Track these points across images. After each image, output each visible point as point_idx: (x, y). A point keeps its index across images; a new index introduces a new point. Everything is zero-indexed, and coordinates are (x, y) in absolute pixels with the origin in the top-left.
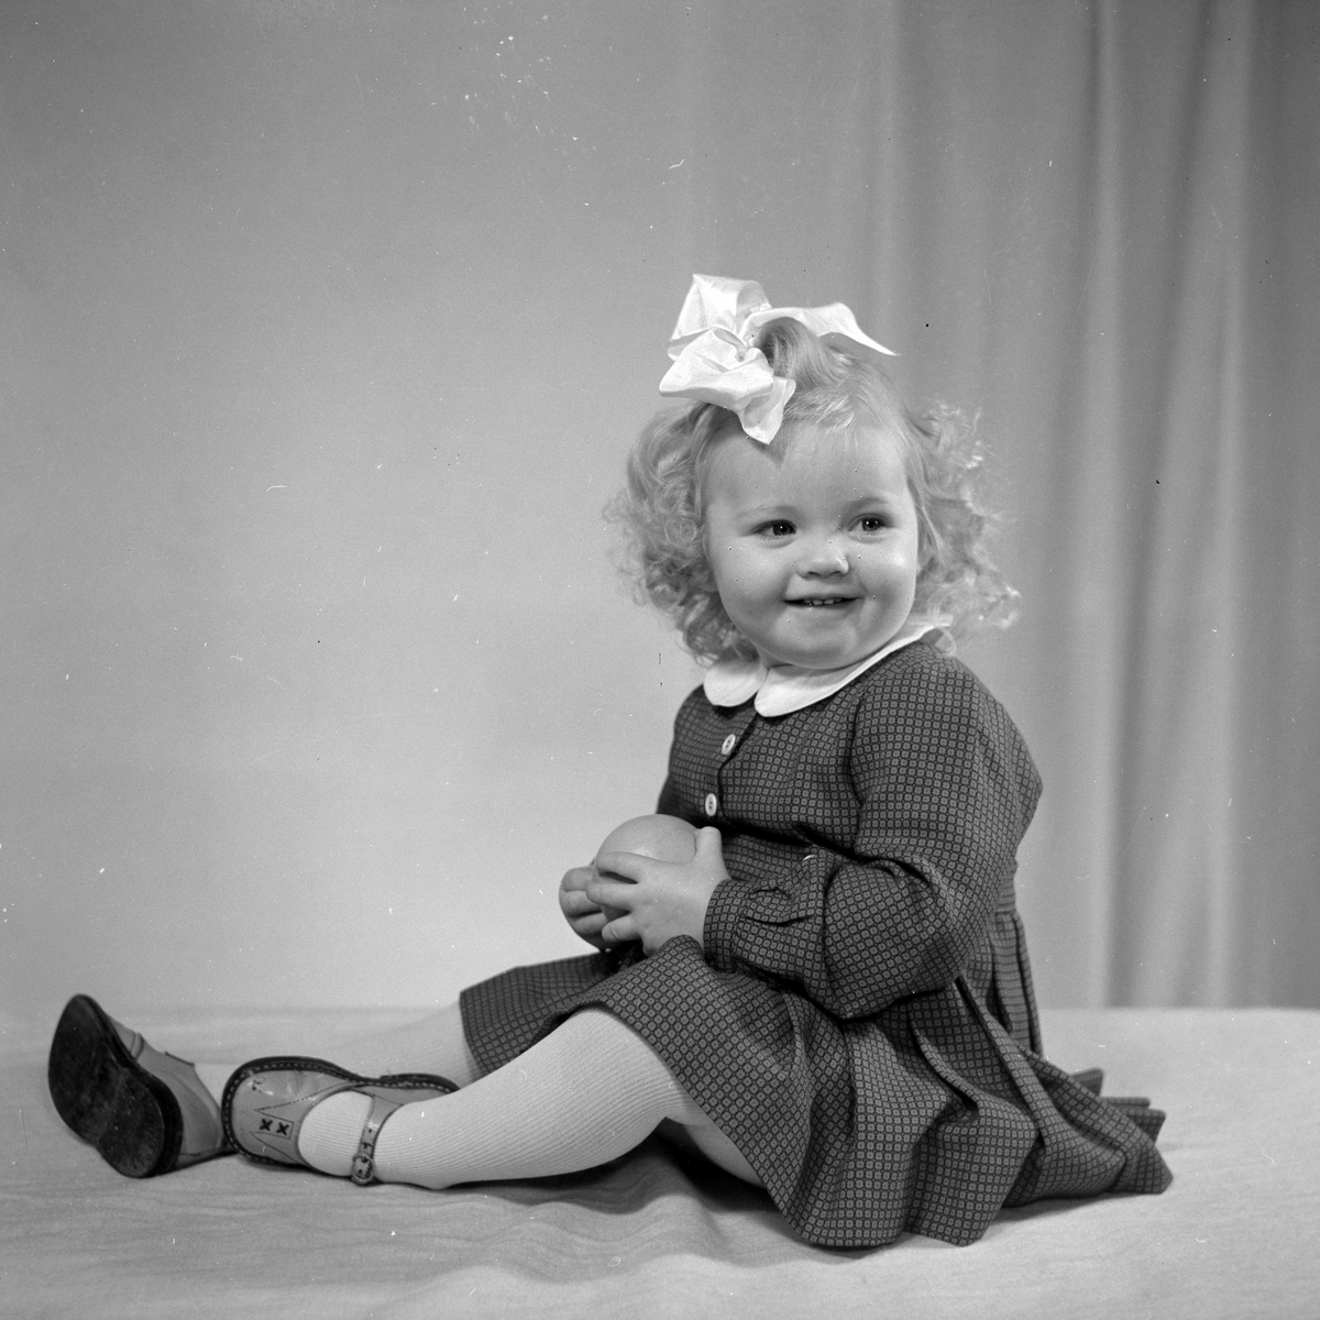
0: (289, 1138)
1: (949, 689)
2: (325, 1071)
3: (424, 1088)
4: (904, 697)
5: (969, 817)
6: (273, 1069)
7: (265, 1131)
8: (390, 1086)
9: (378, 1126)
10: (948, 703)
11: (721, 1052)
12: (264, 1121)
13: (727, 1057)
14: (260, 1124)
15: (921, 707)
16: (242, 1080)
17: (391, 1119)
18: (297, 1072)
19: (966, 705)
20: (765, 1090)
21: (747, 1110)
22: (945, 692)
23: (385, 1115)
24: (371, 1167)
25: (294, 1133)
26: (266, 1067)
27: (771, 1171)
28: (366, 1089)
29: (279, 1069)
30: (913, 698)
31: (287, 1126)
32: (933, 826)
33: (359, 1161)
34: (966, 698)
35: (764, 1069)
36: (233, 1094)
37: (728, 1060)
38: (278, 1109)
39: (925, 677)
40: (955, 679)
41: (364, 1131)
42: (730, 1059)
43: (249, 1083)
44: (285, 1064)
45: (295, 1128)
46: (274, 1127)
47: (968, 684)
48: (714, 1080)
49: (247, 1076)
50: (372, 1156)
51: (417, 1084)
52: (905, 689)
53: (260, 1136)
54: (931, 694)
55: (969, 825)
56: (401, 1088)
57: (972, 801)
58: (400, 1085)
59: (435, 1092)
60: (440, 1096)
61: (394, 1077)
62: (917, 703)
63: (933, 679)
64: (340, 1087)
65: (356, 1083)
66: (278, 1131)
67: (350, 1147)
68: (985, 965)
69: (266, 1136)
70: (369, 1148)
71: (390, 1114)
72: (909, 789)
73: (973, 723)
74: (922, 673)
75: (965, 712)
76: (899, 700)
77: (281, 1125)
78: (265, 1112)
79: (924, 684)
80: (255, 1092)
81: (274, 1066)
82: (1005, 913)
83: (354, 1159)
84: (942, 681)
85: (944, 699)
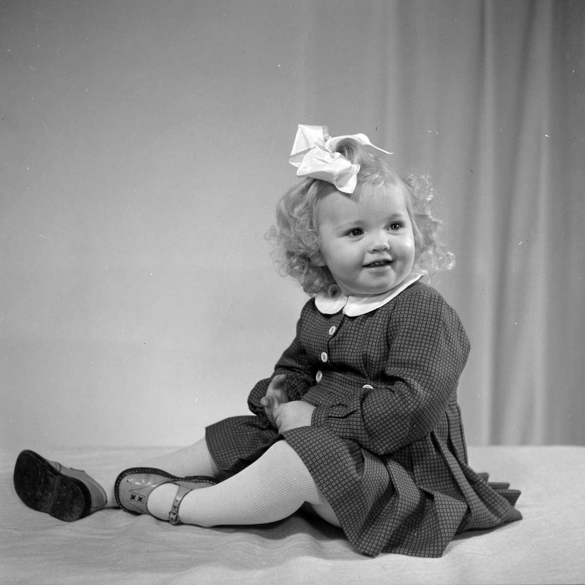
0: (143, 503)
1: (432, 303)
2: (160, 474)
3: (204, 482)
4: (411, 306)
5: (435, 360)
6: (137, 473)
7: (133, 500)
8: (189, 481)
9: (181, 499)
10: (431, 309)
11: (331, 464)
12: (132, 495)
13: (334, 467)
14: (130, 497)
15: (419, 310)
16: (123, 478)
17: (186, 496)
18: (147, 474)
19: (439, 311)
20: (348, 484)
21: (339, 491)
22: (430, 304)
23: (184, 494)
24: (177, 517)
25: (145, 501)
26: (133, 472)
27: (345, 519)
28: (177, 482)
29: (139, 473)
30: (415, 306)
31: (142, 498)
32: (418, 363)
33: (172, 514)
34: (439, 308)
35: (349, 475)
36: (119, 484)
37: (334, 468)
38: (138, 490)
39: (421, 297)
40: (435, 299)
41: (174, 501)
42: (335, 468)
43: (125, 479)
44: (142, 471)
45: (146, 499)
46: (137, 498)
47: (440, 302)
48: (326, 476)
49: (126, 475)
50: (177, 512)
51: (201, 481)
52: (412, 302)
53: (130, 502)
54: (424, 305)
55: (435, 364)
56: (194, 482)
57: (437, 353)
58: (193, 481)
59: (209, 484)
60: (211, 486)
61: (191, 477)
62: (417, 309)
63: (425, 298)
64: (165, 481)
65: (172, 479)
66: (138, 500)
67: (169, 508)
68: (445, 430)
69: (134, 502)
70: (176, 509)
71: (186, 494)
72: (410, 347)
73: (442, 318)
74: (420, 295)
75: (438, 314)
76: (409, 307)
77: (139, 497)
78: (133, 491)
79: (420, 300)
80: (128, 483)
81: (137, 471)
82: (454, 405)
83: (170, 513)
84: (429, 299)
85: (429, 307)
